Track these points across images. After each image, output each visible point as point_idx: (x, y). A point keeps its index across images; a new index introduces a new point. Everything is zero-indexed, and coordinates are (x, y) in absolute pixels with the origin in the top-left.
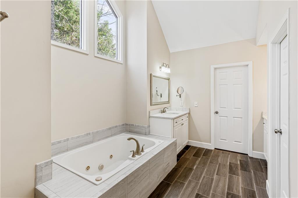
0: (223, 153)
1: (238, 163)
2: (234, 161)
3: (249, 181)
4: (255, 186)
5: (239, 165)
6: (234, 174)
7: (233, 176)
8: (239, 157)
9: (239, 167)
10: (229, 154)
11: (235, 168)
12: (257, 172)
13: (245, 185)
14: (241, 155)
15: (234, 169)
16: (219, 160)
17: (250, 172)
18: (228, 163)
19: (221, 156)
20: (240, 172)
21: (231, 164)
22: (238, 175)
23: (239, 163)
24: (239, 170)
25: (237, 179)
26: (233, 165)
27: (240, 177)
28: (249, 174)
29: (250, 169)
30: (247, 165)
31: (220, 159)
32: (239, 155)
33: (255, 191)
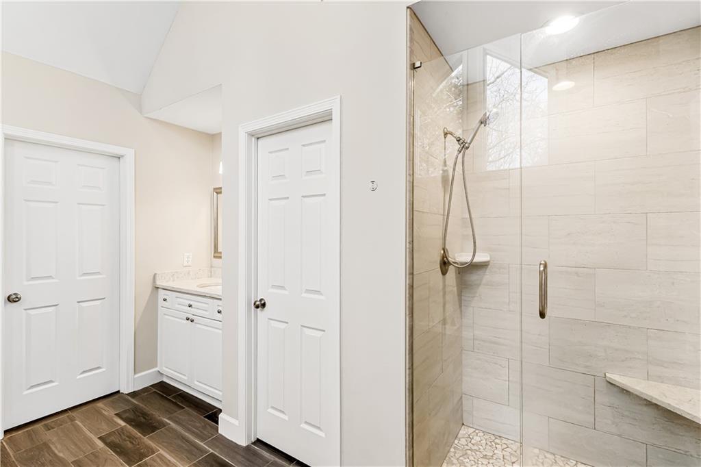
0: (48, 428)
1: (120, 425)
2: (105, 429)
3: (184, 445)
4: (202, 444)
5: (129, 426)
6: (142, 456)
7: (146, 463)
8: (108, 411)
9: (135, 432)
10: (72, 420)
11: (128, 442)
12: (175, 414)
13: (188, 458)
14: (105, 401)
15: (130, 445)
16: (61, 455)
17: (164, 425)
18: (100, 444)
19: (54, 439)
20: (147, 440)
21: (108, 441)
22: (153, 453)
23: (123, 424)
24: (140, 438)
25: (161, 459)
26: (117, 440)
27: (162, 452)
28: (166, 429)
29: (159, 418)
30: (144, 414)
31: (59, 452)
32: (100, 405)
33: (212, 453)
